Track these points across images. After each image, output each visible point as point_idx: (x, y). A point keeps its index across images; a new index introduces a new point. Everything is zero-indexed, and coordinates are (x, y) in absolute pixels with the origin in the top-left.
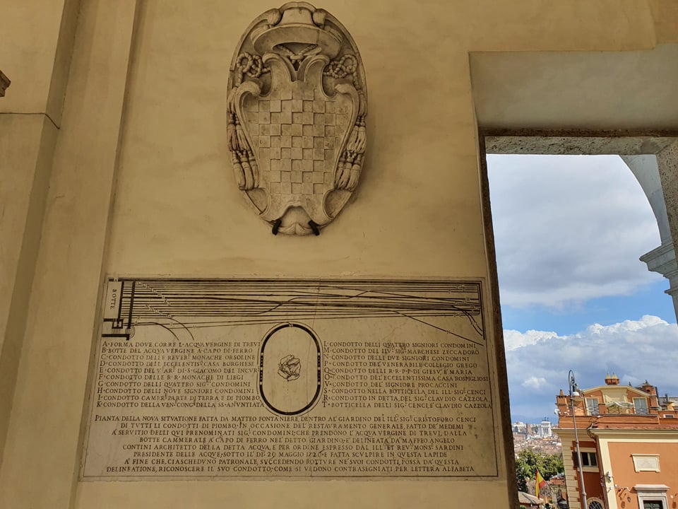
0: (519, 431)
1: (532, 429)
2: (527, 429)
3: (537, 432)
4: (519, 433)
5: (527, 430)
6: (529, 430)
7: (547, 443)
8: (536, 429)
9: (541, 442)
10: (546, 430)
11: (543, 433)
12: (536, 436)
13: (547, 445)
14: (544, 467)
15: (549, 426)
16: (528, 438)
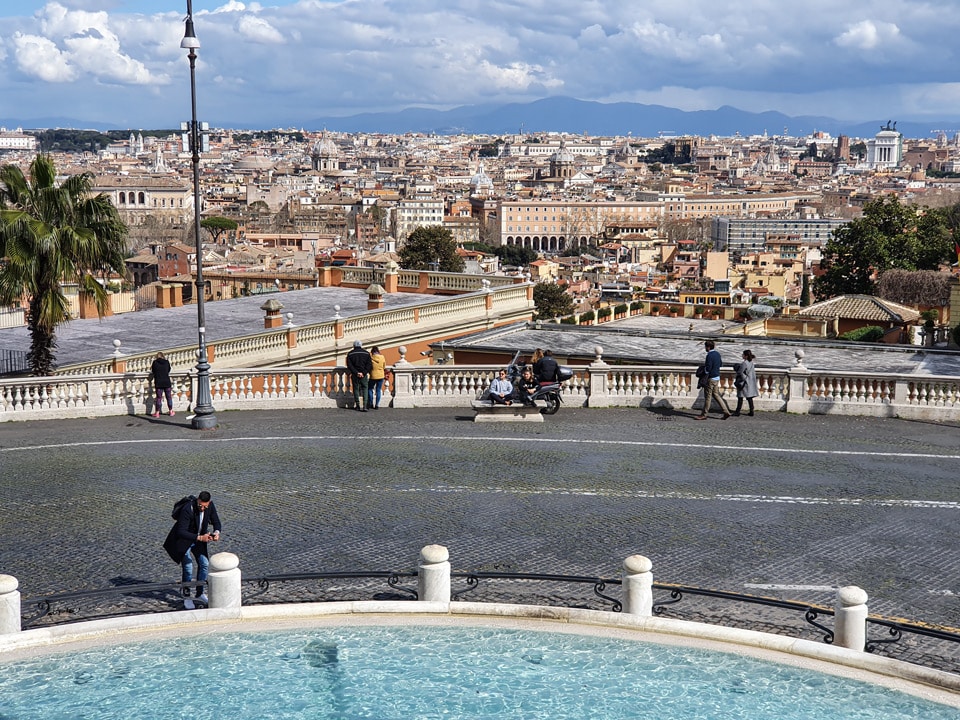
0: (819, 154)
1: (852, 148)
2: (838, 150)
3: (861, 156)
4: (818, 159)
5: (838, 153)
6: (845, 153)
7: (885, 182)
8: (860, 149)
9: (870, 179)
10: (886, 152)
11: (877, 160)
12: (858, 167)
13: (884, 186)
14: (920, 238)
15: (896, 142)
16: (840, 171)
